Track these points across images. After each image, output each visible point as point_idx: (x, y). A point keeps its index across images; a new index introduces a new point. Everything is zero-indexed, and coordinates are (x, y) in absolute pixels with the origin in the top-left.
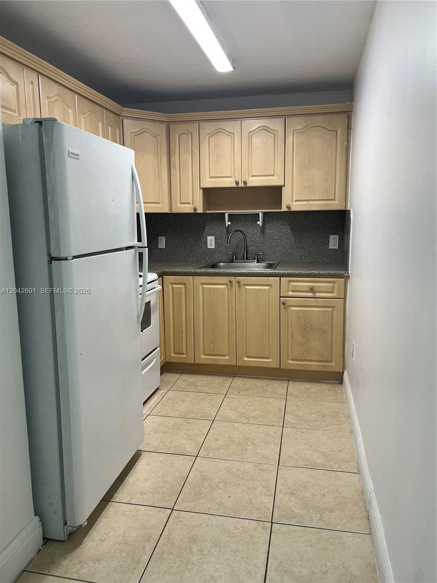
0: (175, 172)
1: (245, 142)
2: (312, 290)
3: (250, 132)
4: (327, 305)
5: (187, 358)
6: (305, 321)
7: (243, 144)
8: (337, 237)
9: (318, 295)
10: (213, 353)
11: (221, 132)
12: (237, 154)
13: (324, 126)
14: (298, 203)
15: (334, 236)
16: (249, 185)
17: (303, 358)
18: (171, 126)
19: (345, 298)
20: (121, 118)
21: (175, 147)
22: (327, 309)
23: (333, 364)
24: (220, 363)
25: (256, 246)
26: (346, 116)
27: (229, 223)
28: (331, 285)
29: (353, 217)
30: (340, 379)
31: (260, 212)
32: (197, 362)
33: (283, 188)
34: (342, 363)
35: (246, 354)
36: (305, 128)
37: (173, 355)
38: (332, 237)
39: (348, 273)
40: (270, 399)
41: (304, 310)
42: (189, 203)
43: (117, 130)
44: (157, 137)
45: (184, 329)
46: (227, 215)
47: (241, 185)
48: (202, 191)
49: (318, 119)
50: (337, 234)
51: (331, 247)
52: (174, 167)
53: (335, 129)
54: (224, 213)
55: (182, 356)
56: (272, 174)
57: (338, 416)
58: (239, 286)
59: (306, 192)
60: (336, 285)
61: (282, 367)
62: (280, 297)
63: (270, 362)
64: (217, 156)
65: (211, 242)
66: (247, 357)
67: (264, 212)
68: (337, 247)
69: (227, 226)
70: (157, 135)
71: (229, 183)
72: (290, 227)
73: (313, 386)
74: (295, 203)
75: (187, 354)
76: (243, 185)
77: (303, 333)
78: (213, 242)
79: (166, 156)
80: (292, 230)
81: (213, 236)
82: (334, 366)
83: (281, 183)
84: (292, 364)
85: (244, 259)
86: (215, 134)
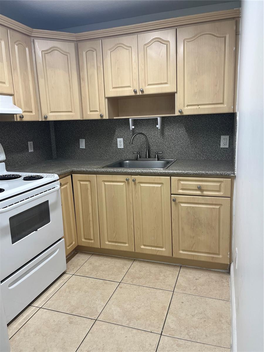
0: (85, 84)
1: (141, 54)
2: (200, 188)
3: (145, 45)
4: (214, 203)
5: (94, 243)
6: (194, 217)
7: (139, 55)
8: (228, 137)
9: (205, 193)
10: (115, 240)
11: (122, 47)
12: (135, 65)
13: (212, 33)
14: (189, 107)
15: (224, 136)
16: (146, 93)
17: (193, 250)
18: (79, 44)
19: (231, 197)
20: (32, 38)
21: (83, 63)
22: (214, 207)
23: (221, 256)
24: (122, 249)
25: (157, 146)
26: (233, 22)
27: (133, 127)
28: (218, 184)
29: (239, 118)
30: (228, 269)
31: (159, 117)
32: (102, 247)
33: (176, 94)
34: (229, 256)
35: (143, 243)
36: (194, 36)
37: (83, 240)
38: (222, 137)
39: (234, 174)
40: (158, 291)
41: (193, 207)
42: (97, 111)
43: (27, 49)
44: (66, 55)
45: (91, 219)
46: (130, 120)
47: (139, 93)
48: (107, 100)
49: (207, 26)
50: (228, 135)
51: (222, 146)
52: (84, 80)
53: (224, 36)
54: (129, 119)
55: (91, 241)
56: (166, 82)
57: (220, 321)
58: (135, 184)
59: (196, 98)
60: (223, 185)
61: (174, 256)
62: (171, 194)
63: (164, 251)
64: (118, 68)
65: (120, 143)
66: (144, 245)
67: (162, 117)
68: (227, 146)
69: (131, 129)
70: (67, 53)
71: (128, 92)
72: (186, 129)
73: (202, 275)
74: (186, 108)
75: (94, 240)
76: (140, 93)
77: (192, 227)
78: (122, 143)
79: (76, 71)
80: (187, 131)
81: (122, 138)
82: (221, 258)
83: (173, 90)
84: (183, 254)
85: (146, 158)
86: (116, 49)
